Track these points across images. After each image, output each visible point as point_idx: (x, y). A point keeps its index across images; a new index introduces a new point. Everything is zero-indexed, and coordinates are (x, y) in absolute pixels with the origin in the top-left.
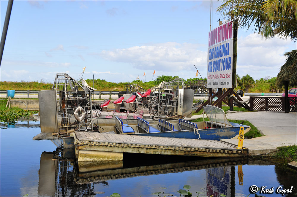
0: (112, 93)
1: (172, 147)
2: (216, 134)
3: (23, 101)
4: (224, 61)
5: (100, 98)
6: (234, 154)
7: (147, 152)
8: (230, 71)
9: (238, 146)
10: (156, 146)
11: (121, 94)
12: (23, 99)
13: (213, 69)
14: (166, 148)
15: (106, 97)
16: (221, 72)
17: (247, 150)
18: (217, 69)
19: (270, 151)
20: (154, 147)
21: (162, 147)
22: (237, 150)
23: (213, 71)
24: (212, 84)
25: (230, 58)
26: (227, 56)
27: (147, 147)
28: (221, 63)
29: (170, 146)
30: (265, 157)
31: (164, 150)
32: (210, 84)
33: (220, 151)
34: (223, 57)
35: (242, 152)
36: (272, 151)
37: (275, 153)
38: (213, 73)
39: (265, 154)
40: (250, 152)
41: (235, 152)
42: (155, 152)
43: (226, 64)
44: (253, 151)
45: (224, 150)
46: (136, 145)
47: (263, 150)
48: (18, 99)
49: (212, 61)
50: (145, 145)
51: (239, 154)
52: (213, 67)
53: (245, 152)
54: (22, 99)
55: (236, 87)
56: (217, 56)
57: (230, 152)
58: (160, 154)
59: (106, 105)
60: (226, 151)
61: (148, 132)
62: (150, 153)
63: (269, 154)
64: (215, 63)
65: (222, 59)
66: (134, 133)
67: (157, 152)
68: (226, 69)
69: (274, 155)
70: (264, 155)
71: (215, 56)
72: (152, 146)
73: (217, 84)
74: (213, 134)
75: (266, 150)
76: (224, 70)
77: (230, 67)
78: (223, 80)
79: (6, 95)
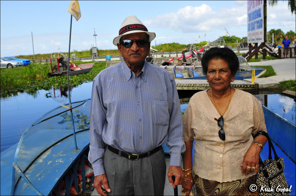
0: (178, 53)
1: (205, 85)
2: (241, 76)
4: (258, 22)
5: (170, 56)
6: (248, 87)
7: (188, 89)
8: (262, 30)
9: (251, 82)
10: (194, 85)
11: (183, 53)
12: (116, 61)
13: (251, 29)
14: (200, 86)
15: (174, 55)
16: (257, 31)
17: (258, 85)
18: (253, 29)
19: (274, 85)
20: (192, 85)
21: (198, 85)
22: (250, 85)
23: (251, 30)
24: (251, 40)
25: (262, 20)
26: (260, 18)
27: (188, 85)
28: (256, 24)
29: (203, 84)
30: (270, 89)
31: (199, 87)
32: (249, 40)
33: (238, 86)
34: (257, 19)
35: (254, 86)
36: (276, 85)
37: (278, 86)
38: (251, 32)
39: (271, 87)
40: (260, 86)
41: (249, 86)
42: (194, 88)
43: (259, 24)
44: (262, 85)
45: (241, 85)
46: (181, 84)
47: (269, 84)
48: (113, 61)
49: (250, 22)
50: (187, 85)
51: (251, 87)
52: (251, 27)
53: (256, 86)
55: (267, 41)
56: (254, 18)
57: (245, 86)
58: (197, 89)
59: (171, 61)
60: (242, 86)
61: (192, 77)
62: (190, 89)
63: (273, 86)
64: (252, 24)
65: (257, 21)
66: (183, 78)
67: (195, 88)
68: (260, 28)
69: (277, 87)
70: (269, 88)
71: (252, 18)
72: (191, 85)
73: (253, 40)
74: (239, 76)
75: (271, 84)
76: (258, 29)
77: (262, 26)
78: (257, 37)
79: (105, 59)
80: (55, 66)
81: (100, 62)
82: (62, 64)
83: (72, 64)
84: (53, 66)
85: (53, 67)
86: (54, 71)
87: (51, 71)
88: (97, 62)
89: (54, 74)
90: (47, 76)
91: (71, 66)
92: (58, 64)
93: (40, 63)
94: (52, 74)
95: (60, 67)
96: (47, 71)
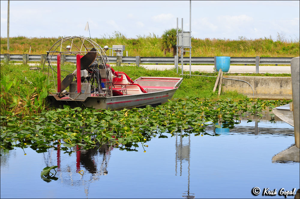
3: (247, 78)
12: (247, 74)
54: (244, 74)
79: (213, 66)
80: (70, 77)
81: (197, 73)
82: (90, 72)
83: (117, 76)
84: (64, 75)
85: (62, 79)
86: (64, 91)
87: (54, 91)
88: (188, 72)
89: (63, 99)
90: (43, 105)
91: (114, 79)
92: (79, 73)
93: (25, 64)
94: (58, 99)
95: (83, 79)
96: (44, 90)
